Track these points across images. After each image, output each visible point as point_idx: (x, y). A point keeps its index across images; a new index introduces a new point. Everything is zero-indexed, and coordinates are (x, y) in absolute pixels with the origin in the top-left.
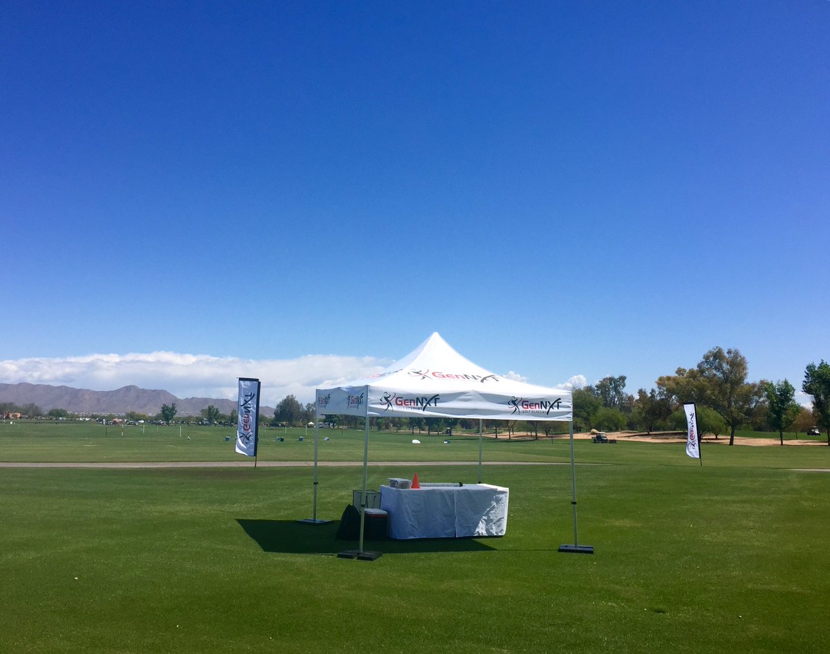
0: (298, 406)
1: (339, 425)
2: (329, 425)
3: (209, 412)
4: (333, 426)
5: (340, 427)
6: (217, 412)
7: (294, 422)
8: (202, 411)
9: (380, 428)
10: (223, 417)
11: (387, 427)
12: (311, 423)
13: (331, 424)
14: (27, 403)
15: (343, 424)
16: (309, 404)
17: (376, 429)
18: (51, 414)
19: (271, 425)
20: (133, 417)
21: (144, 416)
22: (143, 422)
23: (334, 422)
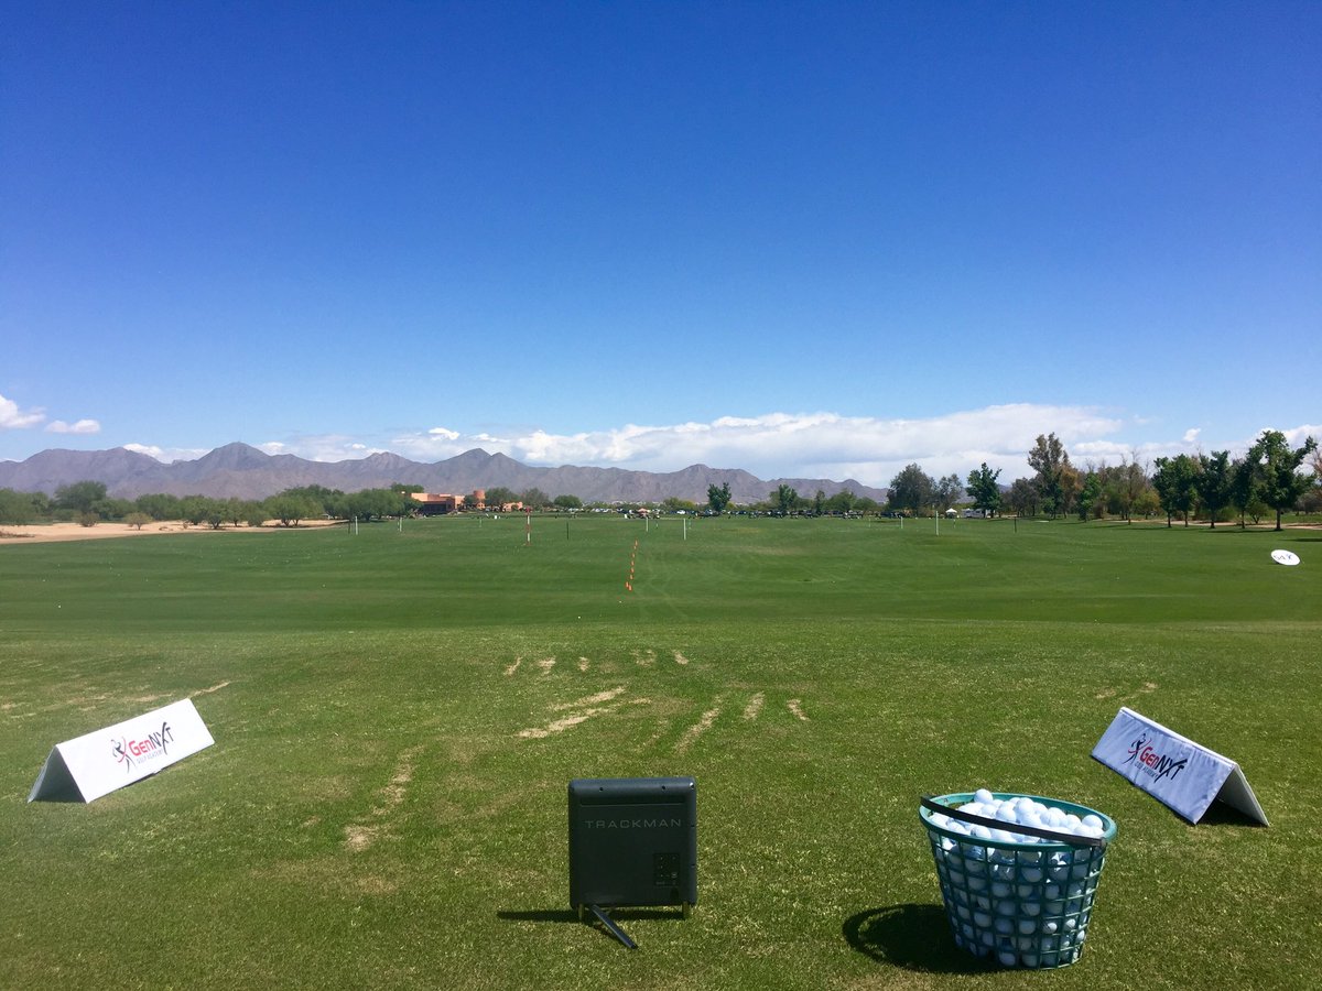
0: (928, 482)
1: (1000, 512)
2: (984, 512)
3: (781, 495)
4: (992, 515)
5: (1003, 516)
6: (794, 495)
7: (922, 509)
8: (772, 494)
9: (1083, 517)
10: (804, 503)
11: (1098, 515)
12: (951, 510)
13: (987, 512)
14: (529, 489)
15: (1008, 511)
16: (944, 479)
17: (1076, 521)
18: (557, 503)
19: (884, 515)
20: (673, 506)
21: (688, 504)
22: (683, 512)
23: (992, 508)
